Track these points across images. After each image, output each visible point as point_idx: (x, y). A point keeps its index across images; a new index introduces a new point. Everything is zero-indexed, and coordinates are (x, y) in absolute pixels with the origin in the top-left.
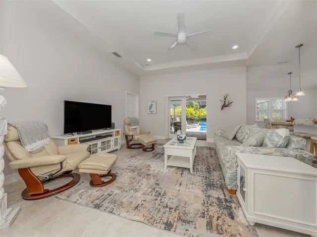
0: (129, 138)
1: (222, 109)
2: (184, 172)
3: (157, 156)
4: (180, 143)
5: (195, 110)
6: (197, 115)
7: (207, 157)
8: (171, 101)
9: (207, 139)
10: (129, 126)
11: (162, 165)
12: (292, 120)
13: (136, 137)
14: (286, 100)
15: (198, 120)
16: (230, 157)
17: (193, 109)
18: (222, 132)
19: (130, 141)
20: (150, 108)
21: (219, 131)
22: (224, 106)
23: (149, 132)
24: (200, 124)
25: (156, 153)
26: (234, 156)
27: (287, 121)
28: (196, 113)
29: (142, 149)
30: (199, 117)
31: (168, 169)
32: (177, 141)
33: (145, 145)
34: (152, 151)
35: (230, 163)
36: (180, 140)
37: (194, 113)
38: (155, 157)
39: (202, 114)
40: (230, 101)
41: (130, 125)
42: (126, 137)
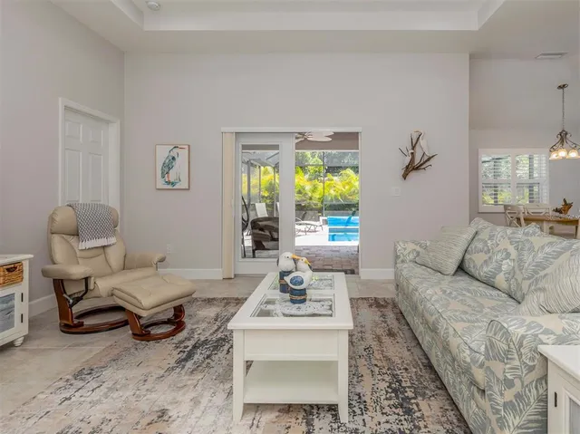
0: (72, 290)
1: (405, 176)
2: (316, 422)
3: (198, 357)
4: (293, 301)
5: (310, 180)
6: (317, 195)
7: (379, 339)
8: (245, 147)
9: (361, 270)
10: (73, 240)
11: (219, 399)
12: (567, 206)
13: (102, 286)
14: (554, 156)
15: (320, 211)
16: (517, 363)
17: (307, 176)
18: (418, 249)
19: (78, 300)
20: (168, 167)
21: (411, 246)
22: (412, 168)
23: (162, 260)
24: (326, 222)
25: (190, 344)
26: (532, 359)
27: (557, 210)
28: (315, 189)
29: (128, 331)
30: (322, 200)
31: (249, 417)
32: (277, 294)
33: (144, 314)
34: (172, 334)
35: (518, 387)
36: (293, 292)
37: (308, 187)
38: (189, 365)
39: (332, 192)
40: (428, 154)
41: (76, 234)
42: (59, 285)
